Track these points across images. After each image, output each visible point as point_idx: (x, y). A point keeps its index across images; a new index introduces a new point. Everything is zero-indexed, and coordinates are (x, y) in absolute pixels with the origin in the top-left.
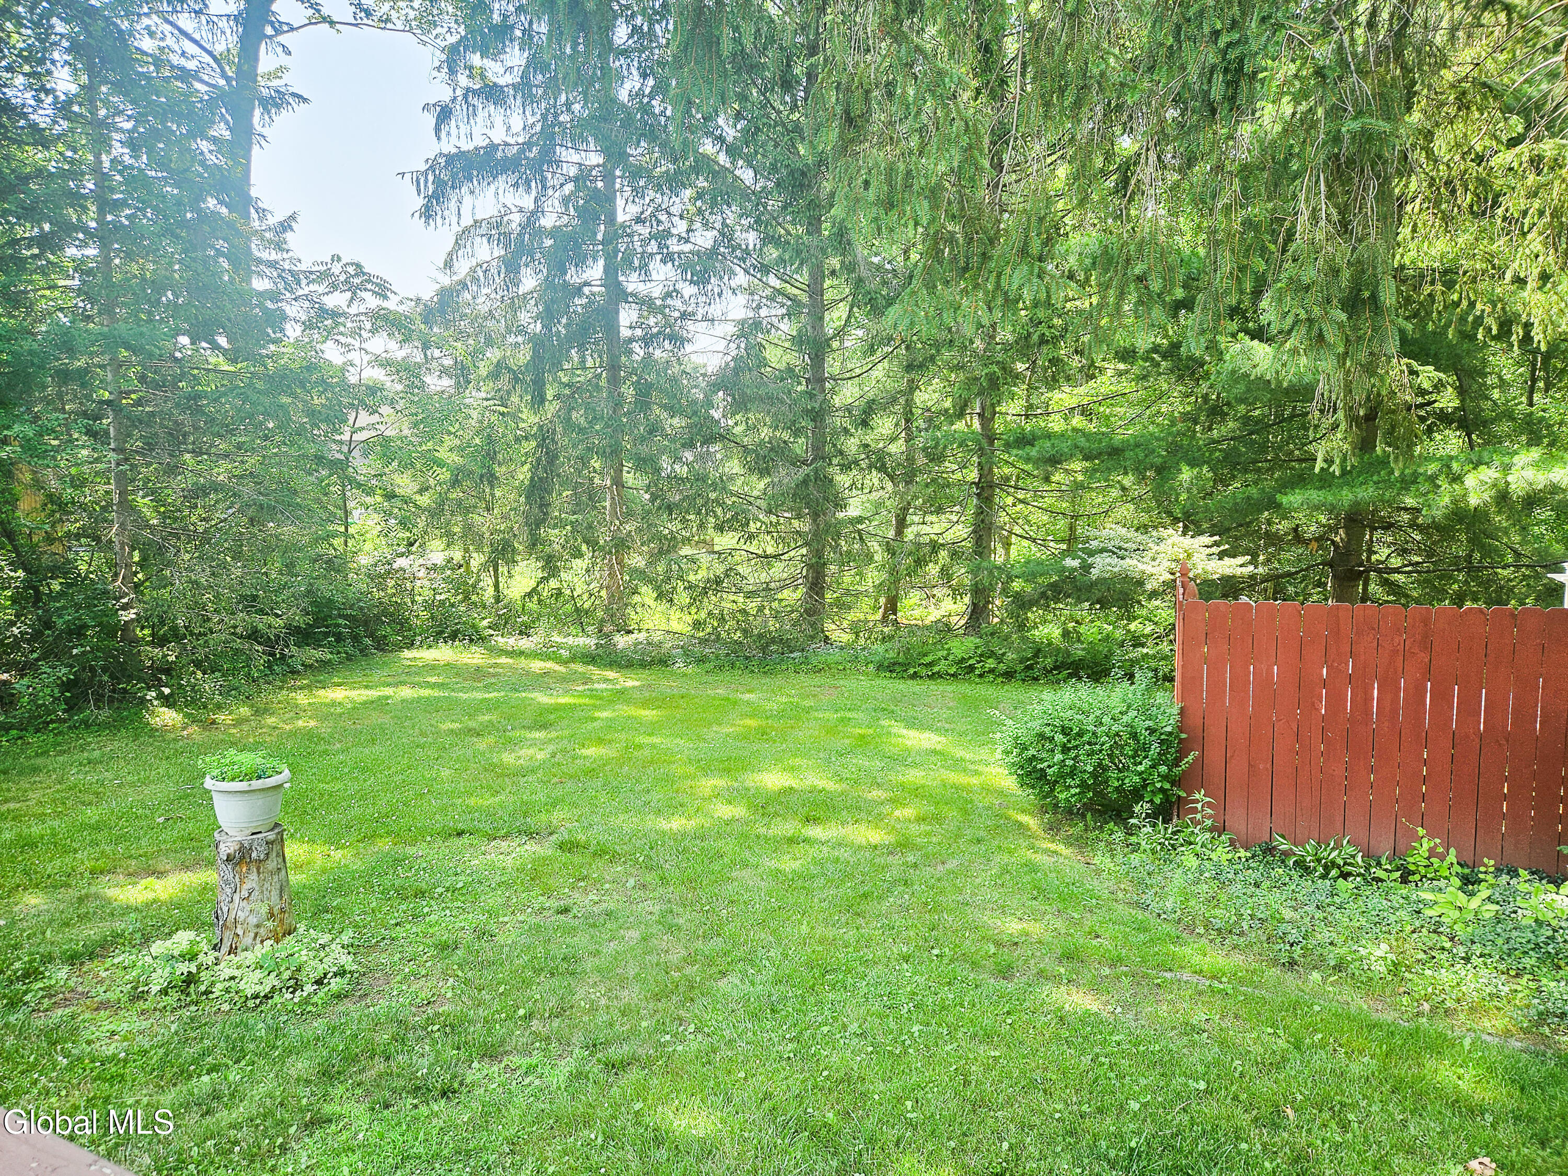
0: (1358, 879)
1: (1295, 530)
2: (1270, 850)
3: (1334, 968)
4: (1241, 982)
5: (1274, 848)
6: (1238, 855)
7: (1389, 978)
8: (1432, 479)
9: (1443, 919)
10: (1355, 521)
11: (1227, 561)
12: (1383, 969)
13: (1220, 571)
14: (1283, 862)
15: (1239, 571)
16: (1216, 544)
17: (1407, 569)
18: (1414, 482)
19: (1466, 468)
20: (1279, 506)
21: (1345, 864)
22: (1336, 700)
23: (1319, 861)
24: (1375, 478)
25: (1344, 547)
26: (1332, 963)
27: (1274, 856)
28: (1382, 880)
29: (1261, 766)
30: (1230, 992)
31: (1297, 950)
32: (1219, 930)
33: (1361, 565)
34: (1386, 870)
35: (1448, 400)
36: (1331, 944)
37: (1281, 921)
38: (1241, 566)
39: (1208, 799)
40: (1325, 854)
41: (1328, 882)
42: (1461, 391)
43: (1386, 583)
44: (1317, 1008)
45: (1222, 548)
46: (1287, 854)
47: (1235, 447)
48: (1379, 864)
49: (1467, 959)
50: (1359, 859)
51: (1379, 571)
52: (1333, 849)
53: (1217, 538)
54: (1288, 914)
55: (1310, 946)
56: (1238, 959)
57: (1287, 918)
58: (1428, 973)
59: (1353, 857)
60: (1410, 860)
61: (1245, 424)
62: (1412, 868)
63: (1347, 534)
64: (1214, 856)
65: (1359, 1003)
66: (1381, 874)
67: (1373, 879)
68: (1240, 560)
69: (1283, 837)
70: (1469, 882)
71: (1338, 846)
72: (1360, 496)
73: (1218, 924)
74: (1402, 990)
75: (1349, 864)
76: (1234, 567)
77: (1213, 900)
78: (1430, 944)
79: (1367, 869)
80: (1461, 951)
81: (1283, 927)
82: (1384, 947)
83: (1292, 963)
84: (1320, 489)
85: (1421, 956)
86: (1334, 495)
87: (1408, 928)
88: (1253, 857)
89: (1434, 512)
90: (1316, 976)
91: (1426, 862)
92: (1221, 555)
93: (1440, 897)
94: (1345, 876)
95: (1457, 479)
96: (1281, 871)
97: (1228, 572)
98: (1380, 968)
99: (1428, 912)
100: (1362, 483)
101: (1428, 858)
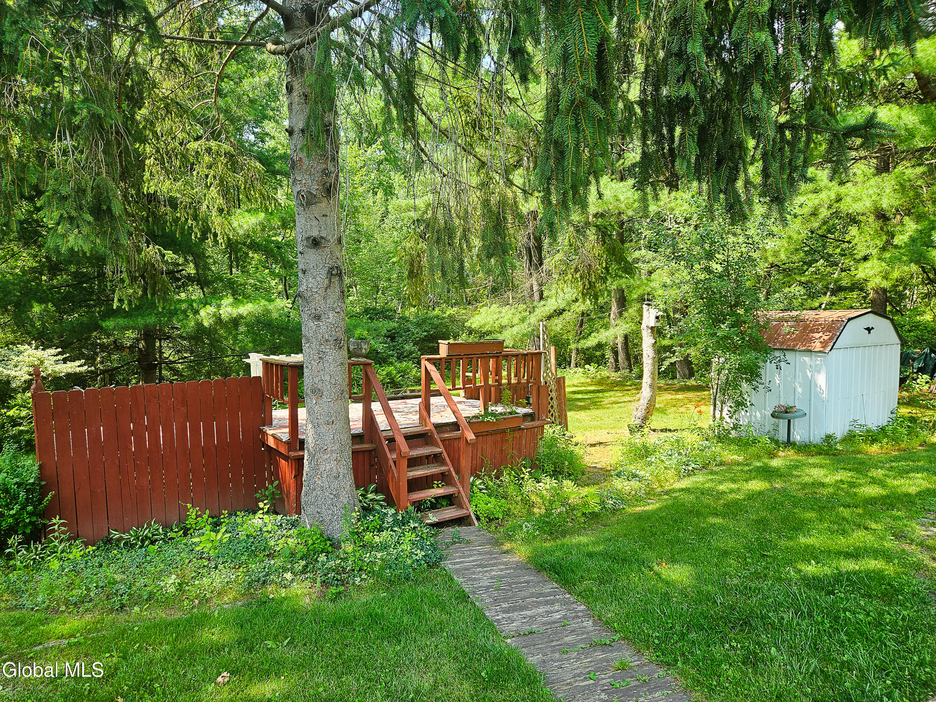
0: (161, 542)
1: (115, 342)
2: (109, 541)
3: (146, 600)
4: (89, 632)
5: (112, 539)
6: (87, 550)
7: (177, 593)
8: (184, 312)
9: (204, 550)
10: (149, 335)
11: (69, 364)
12: (174, 590)
13: (65, 371)
14: (117, 545)
15: (78, 370)
16: (59, 354)
17: (180, 361)
18: (176, 314)
19: (200, 306)
20: (102, 328)
21: (153, 535)
22: (140, 441)
23: (138, 538)
24: (155, 311)
25: (145, 351)
26: (145, 597)
27: (111, 544)
28: (174, 538)
29: (99, 491)
30: (82, 641)
31: (126, 597)
32: (75, 604)
33: (156, 360)
34: (176, 532)
35: (191, 269)
36: (145, 586)
37: (115, 583)
38: (79, 366)
39: (62, 521)
40: (141, 533)
41: (144, 549)
42: (197, 266)
43: (171, 369)
44: (136, 629)
45: (65, 356)
46: (119, 540)
47: (69, 291)
48: (172, 530)
49: (216, 568)
50: (161, 530)
51: (166, 363)
52: (146, 528)
53: (60, 350)
54: (118, 577)
55: (132, 592)
56: (88, 617)
57: (118, 580)
58: (197, 582)
59: (157, 530)
60: (187, 522)
61: (75, 277)
62: (189, 526)
63: (146, 343)
64: (71, 556)
65: (161, 614)
66: (172, 535)
67: (169, 539)
68: (78, 363)
69: (116, 530)
70: (216, 526)
71: (149, 525)
72: (148, 322)
73: (74, 600)
74: (184, 597)
75: (156, 535)
76: (73, 367)
77: (70, 586)
78: (198, 566)
79: (165, 535)
80: (213, 565)
81: (116, 587)
82: (174, 577)
83: (122, 607)
84: (125, 318)
85: (194, 574)
86: (133, 321)
87: (187, 561)
88: (98, 549)
89: (187, 330)
90: (137, 609)
91: (195, 521)
92: (65, 361)
93: (203, 538)
94: (153, 543)
95: (196, 312)
96: (115, 552)
97: (70, 371)
98: (172, 590)
99: (197, 549)
100: (148, 315)
101: (196, 519)
